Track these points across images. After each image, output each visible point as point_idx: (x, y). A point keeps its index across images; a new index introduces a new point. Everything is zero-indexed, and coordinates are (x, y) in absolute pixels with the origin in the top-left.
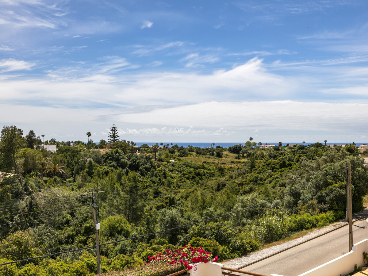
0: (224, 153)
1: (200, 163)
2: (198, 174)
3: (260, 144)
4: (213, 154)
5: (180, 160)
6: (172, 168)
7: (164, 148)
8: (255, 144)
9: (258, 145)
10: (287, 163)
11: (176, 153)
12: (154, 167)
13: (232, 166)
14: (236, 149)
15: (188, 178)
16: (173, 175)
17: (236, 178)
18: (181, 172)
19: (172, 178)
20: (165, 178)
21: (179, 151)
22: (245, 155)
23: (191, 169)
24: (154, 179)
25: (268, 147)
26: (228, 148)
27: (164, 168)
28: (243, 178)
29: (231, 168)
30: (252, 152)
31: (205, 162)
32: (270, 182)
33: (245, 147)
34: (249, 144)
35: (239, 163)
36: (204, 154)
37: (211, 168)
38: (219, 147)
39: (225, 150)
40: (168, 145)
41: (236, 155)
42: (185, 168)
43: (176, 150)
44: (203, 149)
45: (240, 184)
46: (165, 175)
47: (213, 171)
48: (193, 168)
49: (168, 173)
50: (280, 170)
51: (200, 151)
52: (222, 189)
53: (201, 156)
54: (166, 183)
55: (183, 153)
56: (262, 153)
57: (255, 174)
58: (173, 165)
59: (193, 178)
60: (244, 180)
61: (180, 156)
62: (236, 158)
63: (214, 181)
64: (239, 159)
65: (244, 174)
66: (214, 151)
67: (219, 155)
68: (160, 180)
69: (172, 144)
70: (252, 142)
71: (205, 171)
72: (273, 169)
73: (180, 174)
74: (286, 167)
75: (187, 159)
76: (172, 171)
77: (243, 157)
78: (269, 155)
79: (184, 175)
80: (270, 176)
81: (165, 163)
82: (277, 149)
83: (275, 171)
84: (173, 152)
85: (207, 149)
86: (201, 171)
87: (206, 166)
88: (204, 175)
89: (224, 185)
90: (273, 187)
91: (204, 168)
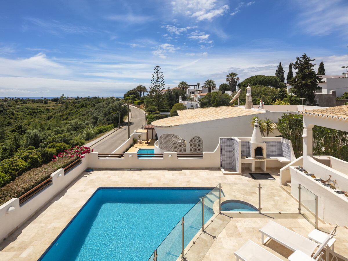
0: (49, 102)
1: (35, 107)
2: (34, 112)
3: (68, 97)
4: (42, 102)
5: (22, 106)
6: (17, 110)
7: (10, 100)
8: (65, 97)
9: (66, 98)
10: (85, 105)
11: (19, 102)
12: (6, 110)
13: (54, 108)
14: (55, 100)
15: (28, 115)
16: (18, 113)
17: (58, 113)
18: (23, 112)
19: (18, 115)
20: (13, 115)
21: (21, 101)
22: (60, 102)
23: (30, 110)
24: (6, 116)
25: (72, 98)
26: (51, 99)
27: (12, 110)
28: (62, 113)
29: (53, 108)
30: (64, 101)
31: (38, 106)
32: (77, 114)
33: (60, 99)
34: (62, 98)
35: (57, 106)
36: (37, 103)
37: (42, 109)
38: (46, 99)
39: (49, 100)
40: (13, 98)
41: (56, 103)
42: (26, 110)
43: (19, 101)
44: (36, 100)
45: (60, 116)
46: (13, 114)
47: (43, 111)
48: (31, 109)
49: (15, 112)
50: (81, 108)
51: (34, 101)
52: (50, 119)
53: (35, 103)
54: (14, 117)
55: (24, 102)
56: (69, 101)
57: (68, 111)
58: (18, 108)
59: (31, 114)
60: (63, 114)
61: (22, 104)
62: (55, 104)
63: (45, 115)
64: (57, 104)
65: (63, 111)
66: (43, 101)
67: (46, 103)
68: (9, 116)
69: (16, 98)
70: (64, 96)
71: (39, 110)
72: (78, 108)
73: (22, 113)
74: (84, 107)
75: (27, 105)
76: (17, 111)
77: (59, 103)
78: (73, 102)
79: (25, 113)
80: (77, 111)
81: (12, 107)
82: (76, 99)
83: (79, 109)
84: (17, 102)
85: (39, 100)
86: (36, 111)
87: (39, 108)
88: (38, 113)
89: (52, 117)
90: (79, 116)
91: (38, 109)
